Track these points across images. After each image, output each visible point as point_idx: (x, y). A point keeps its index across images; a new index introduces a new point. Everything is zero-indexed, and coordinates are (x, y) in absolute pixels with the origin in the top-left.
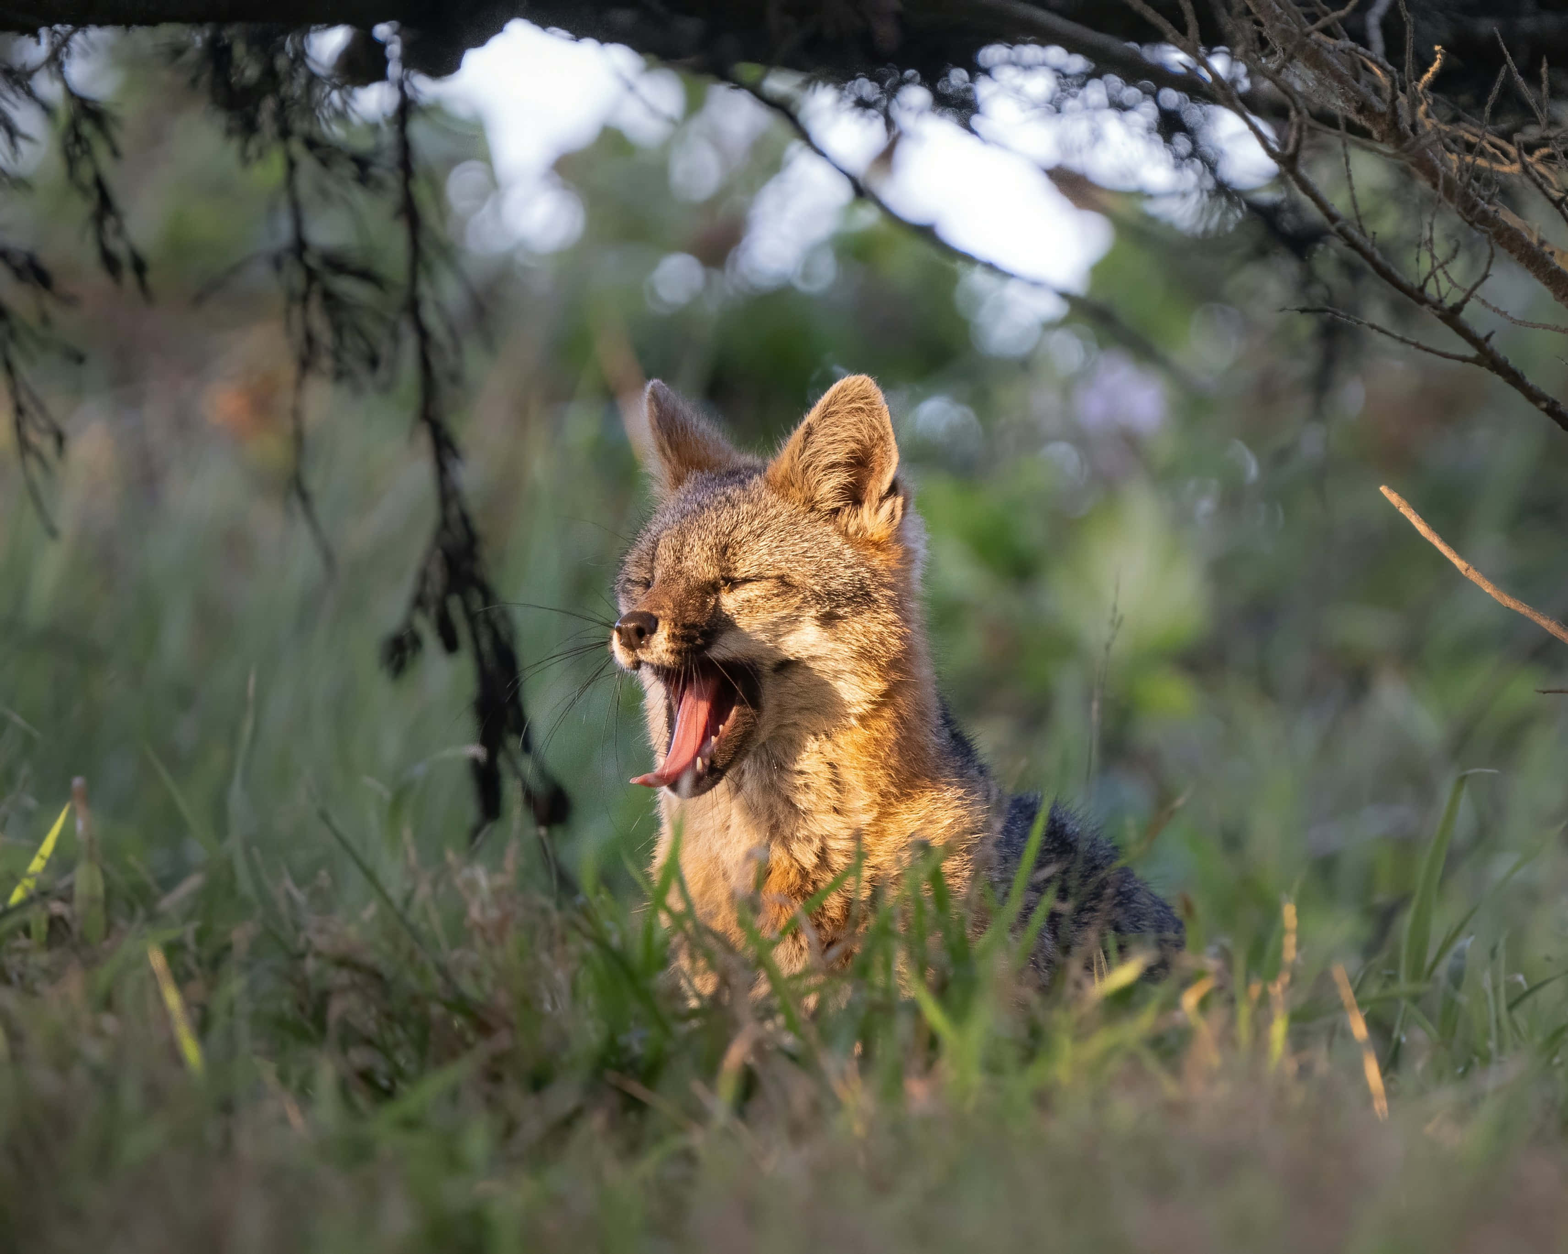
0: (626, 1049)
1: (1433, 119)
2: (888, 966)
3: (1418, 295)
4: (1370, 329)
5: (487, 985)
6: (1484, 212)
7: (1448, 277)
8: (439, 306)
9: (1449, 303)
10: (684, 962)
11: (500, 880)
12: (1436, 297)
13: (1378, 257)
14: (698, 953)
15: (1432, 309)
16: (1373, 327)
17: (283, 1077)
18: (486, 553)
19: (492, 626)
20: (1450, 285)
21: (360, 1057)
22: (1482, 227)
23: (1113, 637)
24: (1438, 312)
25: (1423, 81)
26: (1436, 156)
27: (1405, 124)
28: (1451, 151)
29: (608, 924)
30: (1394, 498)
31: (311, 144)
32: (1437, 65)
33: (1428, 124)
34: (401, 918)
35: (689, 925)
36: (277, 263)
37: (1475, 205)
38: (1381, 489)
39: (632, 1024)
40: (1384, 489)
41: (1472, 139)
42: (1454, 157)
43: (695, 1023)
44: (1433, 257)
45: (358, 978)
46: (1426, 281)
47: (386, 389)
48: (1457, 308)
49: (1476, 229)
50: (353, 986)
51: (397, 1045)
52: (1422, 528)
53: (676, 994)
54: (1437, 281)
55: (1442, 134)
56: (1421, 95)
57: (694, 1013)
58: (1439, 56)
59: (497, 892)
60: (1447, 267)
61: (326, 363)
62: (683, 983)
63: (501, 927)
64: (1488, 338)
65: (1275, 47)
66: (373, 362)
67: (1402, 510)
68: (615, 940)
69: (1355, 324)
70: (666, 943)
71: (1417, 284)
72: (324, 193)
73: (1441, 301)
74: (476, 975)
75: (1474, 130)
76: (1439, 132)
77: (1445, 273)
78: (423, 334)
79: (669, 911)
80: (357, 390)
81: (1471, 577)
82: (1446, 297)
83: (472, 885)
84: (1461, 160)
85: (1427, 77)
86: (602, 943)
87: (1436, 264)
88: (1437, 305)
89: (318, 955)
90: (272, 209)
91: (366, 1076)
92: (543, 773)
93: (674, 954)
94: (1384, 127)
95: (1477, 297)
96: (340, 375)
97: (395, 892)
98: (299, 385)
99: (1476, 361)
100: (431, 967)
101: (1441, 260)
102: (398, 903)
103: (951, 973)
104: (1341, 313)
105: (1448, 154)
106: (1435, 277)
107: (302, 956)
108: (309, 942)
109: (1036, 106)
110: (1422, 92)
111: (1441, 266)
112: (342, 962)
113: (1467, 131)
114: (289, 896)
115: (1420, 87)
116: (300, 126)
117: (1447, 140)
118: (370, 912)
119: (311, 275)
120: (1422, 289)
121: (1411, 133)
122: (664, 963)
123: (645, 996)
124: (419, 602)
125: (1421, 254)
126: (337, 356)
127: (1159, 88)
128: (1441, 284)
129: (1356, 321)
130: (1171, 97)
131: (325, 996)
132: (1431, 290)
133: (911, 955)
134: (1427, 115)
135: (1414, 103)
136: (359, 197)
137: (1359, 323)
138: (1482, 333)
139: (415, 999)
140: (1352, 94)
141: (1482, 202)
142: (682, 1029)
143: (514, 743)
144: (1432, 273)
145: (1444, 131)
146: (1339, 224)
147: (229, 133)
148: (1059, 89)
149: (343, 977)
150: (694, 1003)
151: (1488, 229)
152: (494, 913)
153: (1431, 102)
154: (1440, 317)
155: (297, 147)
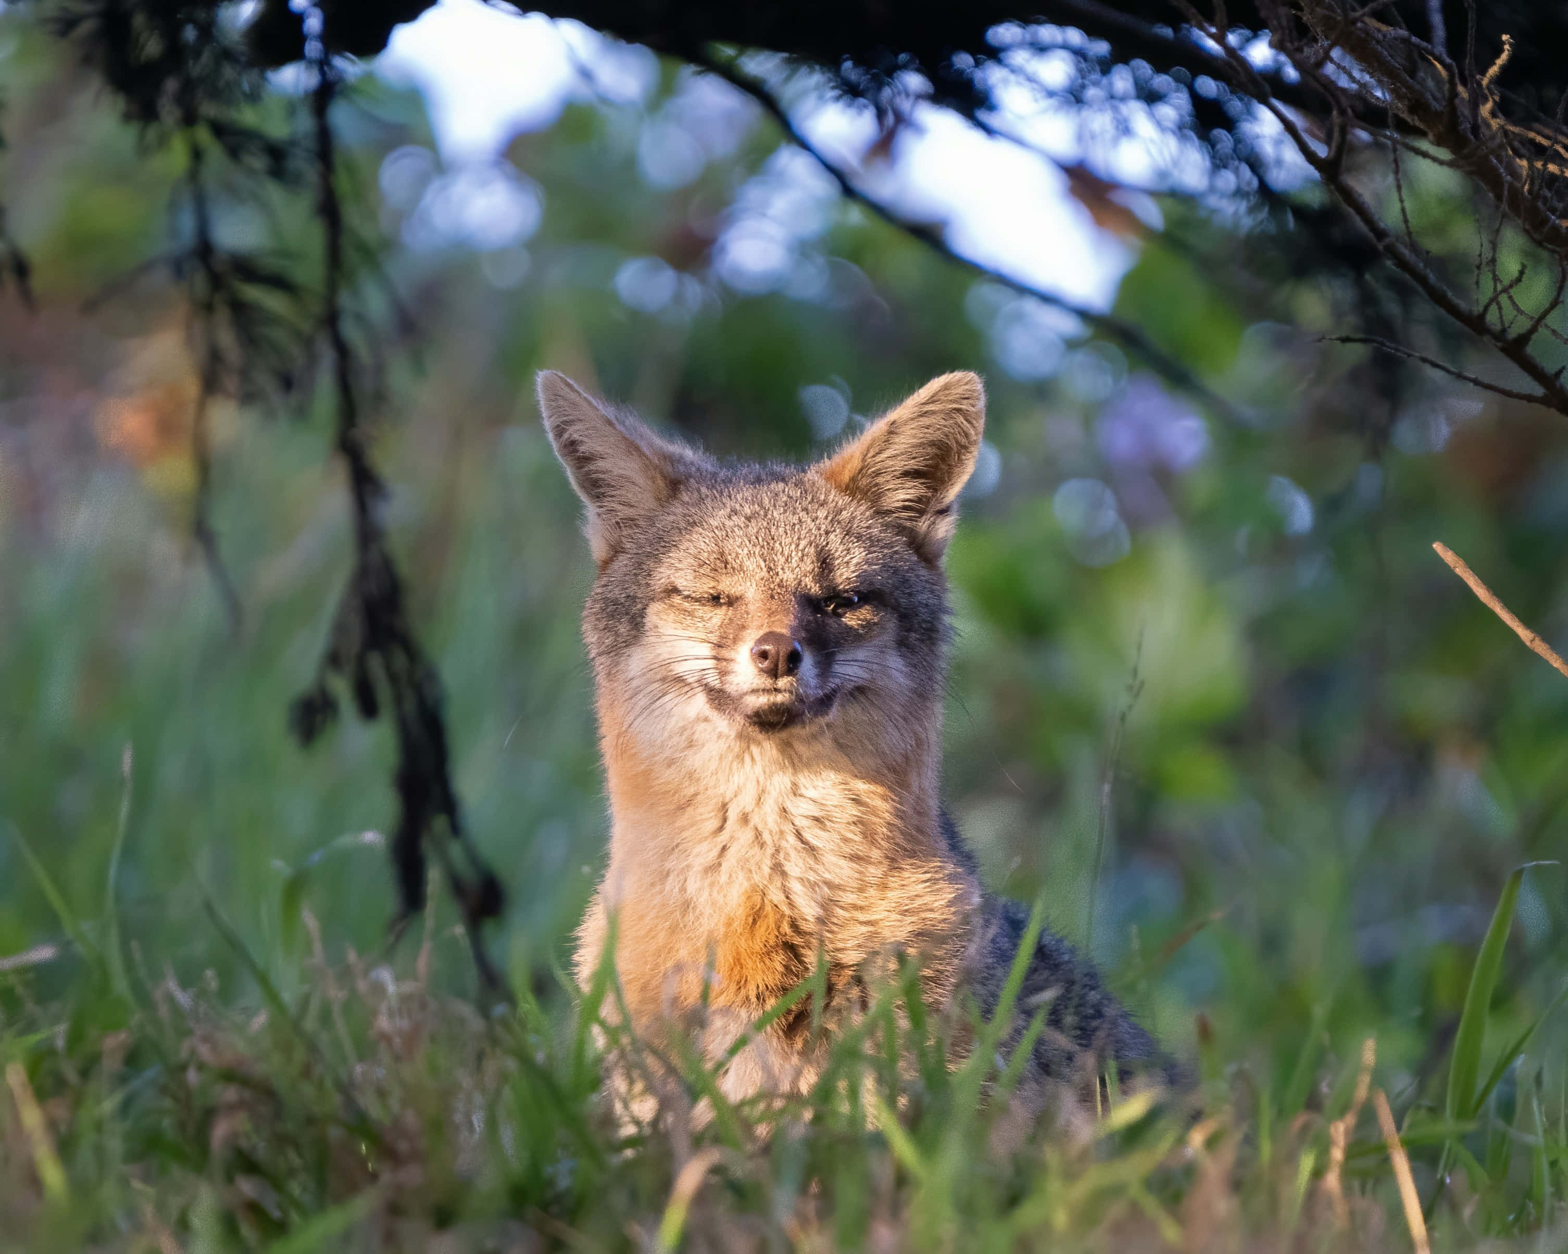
0: (550, 1183)
1: (1500, 119)
2: (854, 1094)
3: (1477, 324)
4: (1420, 363)
5: (394, 1103)
6: (1556, 228)
7: (1514, 304)
8: (360, 318)
9: (1513, 333)
10: (619, 1083)
11: (409, 987)
12: (1498, 327)
13: (1432, 278)
14: (636, 1074)
15: (1493, 341)
16: (1424, 360)
17: (161, 1207)
18: (413, 603)
19: (418, 690)
20: (1515, 313)
21: (247, 1187)
22: (1550, 246)
23: (1130, 707)
24: (1499, 344)
25: (1488, 75)
26: (1500, 162)
27: (1466, 126)
28: (1521, 156)
29: (531, 1039)
30: (1449, 557)
31: (220, 130)
32: (1504, 56)
33: (1495, 124)
34: (296, 1025)
35: (625, 1040)
36: (178, 268)
37: (1546, 220)
38: (1434, 546)
39: (559, 1152)
40: (1437, 547)
41: (1545, 142)
42: (1524, 163)
43: (629, 1153)
44: (1496, 279)
45: (247, 1094)
46: (1486, 308)
47: (301, 413)
48: (1524, 339)
49: (1545, 248)
50: (241, 1105)
51: (292, 1173)
52: (1481, 592)
53: (609, 1121)
54: (1500, 308)
55: (1511, 136)
56: (1486, 92)
57: (631, 1142)
58: (1507, 47)
59: (405, 999)
60: (1512, 291)
61: (231, 383)
62: (618, 1107)
63: (411, 1039)
64: (1558, 374)
65: (1316, 35)
66: (287, 383)
67: (1458, 571)
68: (540, 1057)
69: (1406, 356)
70: (600, 1060)
71: (1477, 309)
72: (232, 190)
73: (1504, 331)
74: (382, 1094)
75: (1547, 131)
76: (1506, 133)
77: (1510, 298)
78: (342, 350)
79: (603, 1024)
80: (270, 414)
81: (1536, 650)
82: (1509, 327)
83: (378, 989)
84: (1531, 167)
85: (1493, 70)
86: (525, 1059)
87: (1499, 287)
88: (1500, 336)
89: (201, 1067)
90: (173, 206)
91: (254, 1209)
92: (473, 857)
93: (608, 1072)
94: (1441, 128)
95: (1547, 326)
96: (248, 398)
97: (288, 997)
98: (201, 407)
99: (1543, 401)
100: (329, 1084)
101: (1506, 282)
102: (293, 1009)
103: (927, 1099)
104: (1388, 344)
105: (1518, 160)
106: (1498, 304)
107: (183, 1068)
108: (193, 1052)
109: (1051, 94)
110: (1488, 87)
111: (1505, 290)
112: (230, 1076)
113: (1539, 133)
114: (170, 999)
115: (1485, 82)
116: (208, 109)
117: (1516, 144)
118: (260, 1020)
119: (216, 281)
120: (1482, 316)
121: (1472, 137)
122: (597, 1083)
123: (575, 1122)
124: (333, 659)
125: (1482, 277)
126: (244, 374)
127: (1195, 75)
128: (1504, 312)
129: (1405, 353)
130: (1208, 86)
131: (210, 1114)
132: (1492, 317)
133: (880, 1081)
134: (1494, 114)
135: (1477, 99)
136: (274, 192)
137: (1409, 356)
138: (1550, 367)
139: (311, 1121)
140: (1404, 90)
141: (1553, 217)
142: (615, 1160)
143: (440, 823)
144: (1494, 299)
145: (1513, 133)
146: (1387, 241)
147: (127, 117)
148: (1079, 75)
149: (231, 1094)
150: (629, 1130)
151: (1558, 249)
152: (404, 1024)
153: (1497, 98)
154: (1503, 350)
155: (203, 135)
